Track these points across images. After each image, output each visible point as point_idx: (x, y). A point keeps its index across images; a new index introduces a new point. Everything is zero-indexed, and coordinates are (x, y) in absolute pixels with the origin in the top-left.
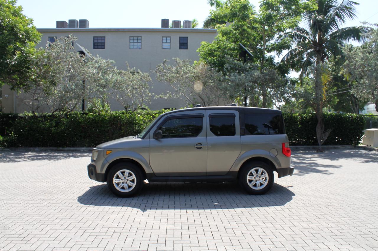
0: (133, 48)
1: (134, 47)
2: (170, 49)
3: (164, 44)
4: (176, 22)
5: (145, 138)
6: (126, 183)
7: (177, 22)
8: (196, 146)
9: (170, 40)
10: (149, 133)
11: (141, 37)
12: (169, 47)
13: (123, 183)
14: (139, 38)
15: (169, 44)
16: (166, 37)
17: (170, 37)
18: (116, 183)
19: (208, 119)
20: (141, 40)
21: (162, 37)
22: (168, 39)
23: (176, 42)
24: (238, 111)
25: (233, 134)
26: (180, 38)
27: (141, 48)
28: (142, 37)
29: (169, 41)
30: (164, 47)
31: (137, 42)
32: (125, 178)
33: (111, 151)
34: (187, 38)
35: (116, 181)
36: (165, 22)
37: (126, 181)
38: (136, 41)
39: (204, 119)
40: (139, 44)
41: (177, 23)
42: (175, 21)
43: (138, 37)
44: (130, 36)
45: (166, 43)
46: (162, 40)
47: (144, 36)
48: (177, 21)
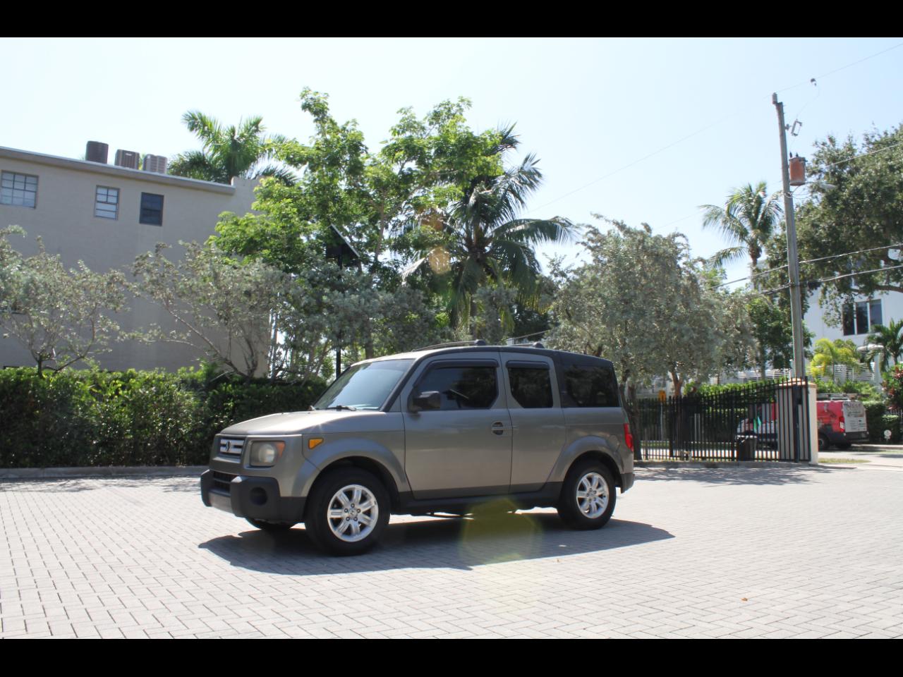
0: (9, 202)
1: (12, 201)
2: (116, 219)
3: (100, 206)
4: (127, 154)
5: (391, 410)
6: (355, 519)
7: (130, 155)
8: (493, 429)
9: (118, 197)
10: (399, 397)
11: (37, 177)
12: (113, 215)
13: (348, 519)
14: (29, 180)
15: (113, 208)
16: (108, 188)
17: (118, 190)
18: (332, 519)
19: (506, 371)
20: (37, 184)
21: (95, 187)
22: (114, 193)
23: (132, 205)
24: (551, 357)
25: (549, 404)
26: (144, 195)
27: (35, 207)
28: (41, 179)
29: (114, 200)
30: (100, 213)
31: (23, 188)
32: (353, 506)
33: (320, 440)
34: (162, 197)
35: (332, 514)
36: (96, 150)
37: (355, 513)
38: (19, 186)
39: (498, 370)
40: (30, 196)
41: (127, 158)
42: (124, 152)
43: (26, 175)
44: (5, 169)
45: (106, 203)
46: (97, 194)
47: (45, 175)
48: (129, 152)
